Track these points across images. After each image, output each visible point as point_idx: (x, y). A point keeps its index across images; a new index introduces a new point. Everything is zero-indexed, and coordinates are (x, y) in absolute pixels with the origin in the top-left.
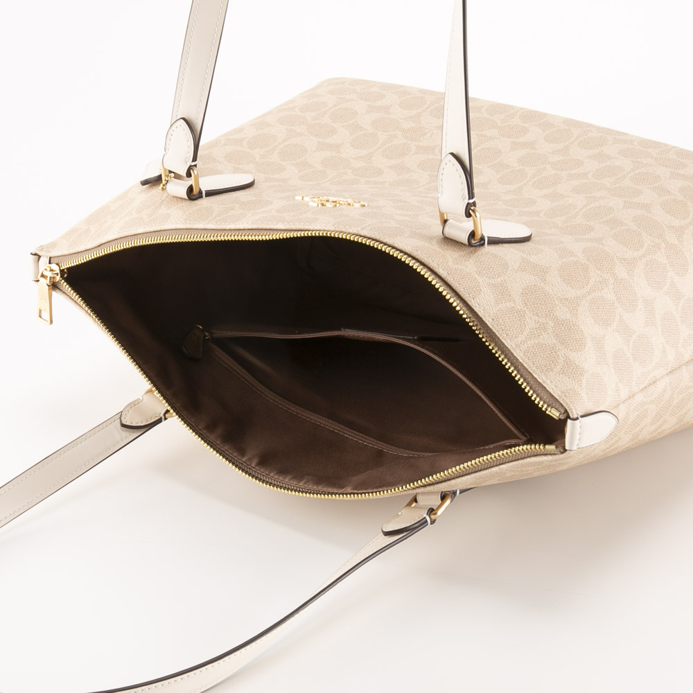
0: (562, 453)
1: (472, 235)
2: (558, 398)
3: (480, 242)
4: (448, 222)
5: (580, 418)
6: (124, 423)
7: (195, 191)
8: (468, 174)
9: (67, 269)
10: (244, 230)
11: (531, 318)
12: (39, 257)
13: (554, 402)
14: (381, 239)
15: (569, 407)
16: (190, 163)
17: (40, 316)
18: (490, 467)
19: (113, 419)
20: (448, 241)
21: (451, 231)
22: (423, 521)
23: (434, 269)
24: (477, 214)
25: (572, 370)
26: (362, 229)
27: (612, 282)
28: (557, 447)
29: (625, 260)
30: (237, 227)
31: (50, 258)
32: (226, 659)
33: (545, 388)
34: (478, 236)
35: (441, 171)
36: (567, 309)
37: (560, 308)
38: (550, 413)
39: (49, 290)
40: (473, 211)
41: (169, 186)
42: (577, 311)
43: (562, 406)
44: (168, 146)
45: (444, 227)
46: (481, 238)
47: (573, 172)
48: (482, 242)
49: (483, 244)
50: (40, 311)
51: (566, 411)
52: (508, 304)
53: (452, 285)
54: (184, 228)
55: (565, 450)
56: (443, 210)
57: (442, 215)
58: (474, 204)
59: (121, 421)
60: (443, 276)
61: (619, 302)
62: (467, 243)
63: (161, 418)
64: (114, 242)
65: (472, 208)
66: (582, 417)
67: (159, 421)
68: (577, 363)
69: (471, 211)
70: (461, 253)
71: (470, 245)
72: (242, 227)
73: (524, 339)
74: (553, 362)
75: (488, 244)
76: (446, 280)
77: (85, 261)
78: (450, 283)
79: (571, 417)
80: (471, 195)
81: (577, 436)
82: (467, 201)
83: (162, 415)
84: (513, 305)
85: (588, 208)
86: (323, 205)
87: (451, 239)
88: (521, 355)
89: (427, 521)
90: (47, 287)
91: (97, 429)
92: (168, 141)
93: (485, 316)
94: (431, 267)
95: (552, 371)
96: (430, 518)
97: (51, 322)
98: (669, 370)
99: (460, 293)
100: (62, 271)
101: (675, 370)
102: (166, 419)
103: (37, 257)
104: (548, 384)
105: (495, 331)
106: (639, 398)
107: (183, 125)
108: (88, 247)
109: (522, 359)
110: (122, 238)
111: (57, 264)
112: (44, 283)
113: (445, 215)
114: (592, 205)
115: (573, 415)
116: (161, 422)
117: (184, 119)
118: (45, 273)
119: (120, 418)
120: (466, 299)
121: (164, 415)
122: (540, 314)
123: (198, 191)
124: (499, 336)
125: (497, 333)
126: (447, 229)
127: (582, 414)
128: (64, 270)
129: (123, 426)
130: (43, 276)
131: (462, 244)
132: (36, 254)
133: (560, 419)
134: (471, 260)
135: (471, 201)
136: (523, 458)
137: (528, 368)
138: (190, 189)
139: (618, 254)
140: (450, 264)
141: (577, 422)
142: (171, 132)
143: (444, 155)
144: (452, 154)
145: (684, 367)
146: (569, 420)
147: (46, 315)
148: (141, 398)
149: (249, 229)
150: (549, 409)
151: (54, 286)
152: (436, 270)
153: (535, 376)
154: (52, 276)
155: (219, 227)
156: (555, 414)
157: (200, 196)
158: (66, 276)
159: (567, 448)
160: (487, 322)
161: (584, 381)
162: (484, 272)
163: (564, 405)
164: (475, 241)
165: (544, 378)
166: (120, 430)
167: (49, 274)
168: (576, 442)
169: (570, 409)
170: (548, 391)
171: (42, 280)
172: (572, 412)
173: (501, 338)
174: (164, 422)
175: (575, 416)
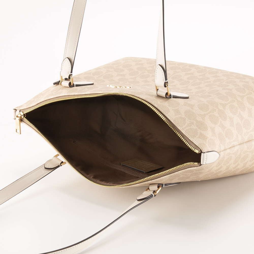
0: (200, 166)
1: (167, 94)
2: (198, 146)
3: (170, 96)
4: (158, 90)
5: (206, 153)
6: (46, 167)
7: (72, 84)
8: (165, 72)
9: (26, 113)
10: (88, 94)
11: (188, 120)
12: (16, 110)
13: (197, 147)
14: (135, 95)
15: (202, 148)
16: (70, 73)
17: (16, 132)
18: (175, 172)
19: (42, 166)
20: (159, 96)
21: (160, 93)
22: (151, 195)
23: (153, 104)
24: (168, 86)
25: (203, 137)
26: (129, 92)
27: (218, 110)
28: (198, 163)
29: (222, 104)
30: (85, 94)
31: (20, 110)
32: (80, 244)
33: (193, 143)
34: (169, 94)
35: (156, 71)
36: (201, 118)
37: (198, 117)
38: (195, 151)
39: (19, 122)
40: (167, 85)
41: (62, 83)
42: (204, 118)
43: (199, 148)
44: (62, 68)
45: (157, 92)
46: (170, 95)
47: (206, 81)
48: (171, 97)
49: (171, 98)
50: (16, 130)
51: (201, 150)
52: (179, 116)
53: (159, 110)
54: (67, 95)
55: (201, 165)
56: (157, 85)
57: (156, 87)
58: (167, 82)
59: (45, 167)
60: (156, 107)
61: (220, 117)
62: (165, 97)
63: (59, 165)
64: (42, 102)
65: (167, 84)
66: (207, 152)
67: (58, 166)
68: (205, 135)
69: (166, 85)
70: (163, 100)
71: (166, 98)
72: (87, 93)
73: (185, 127)
74: (196, 134)
75: (173, 98)
76: (157, 108)
77: (32, 110)
78: (159, 109)
79: (203, 152)
80: (166, 79)
81: (205, 159)
82: (165, 81)
83: (59, 164)
84: (181, 116)
85: (210, 90)
86: (116, 87)
87: (160, 96)
88: (185, 132)
89: (153, 195)
90: (19, 120)
91: (36, 170)
92: (62, 66)
93: (171, 119)
94: (152, 104)
95: (195, 137)
96: (154, 194)
97: (21, 134)
98: (239, 143)
99: (162, 112)
100: (24, 115)
101: (242, 144)
102: (61, 166)
103: (15, 110)
104: (194, 141)
105: (175, 124)
106: (228, 151)
107: (67, 60)
108: (33, 105)
109: (185, 133)
110: (45, 101)
111: (22, 112)
112: (18, 119)
113: (158, 87)
114: (212, 90)
115: (203, 151)
116: (59, 167)
117: (68, 58)
118: (18, 115)
119: (44, 166)
120: (164, 114)
121: (61, 164)
122: (191, 119)
123: (73, 84)
124: (176, 126)
125: (175, 125)
126: (158, 92)
127: (207, 151)
128: (25, 114)
129: (46, 168)
130: (17, 116)
131: (164, 97)
132: (15, 109)
133: (199, 153)
134: (166, 102)
135: (166, 81)
136: (186, 169)
137: (187, 136)
138: (70, 83)
139: (219, 102)
140: (159, 103)
141: (205, 154)
142: (63, 63)
143: (157, 65)
144: (160, 65)
145: (245, 144)
146: (202, 153)
147: (18, 131)
148: (52, 159)
149: (89, 94)
150: (195, 150)
151: (21, 120)
152: (154, 105)
153: (190, 139)
154: (21, 116)
155: (79, 94)
156: (197, 151)
157: (73, 86)
158: (25, 116)
159: (201, 164)
160: (172, 121)
161: (207, 141)
162: (171, 106)
163: (200, 148)
164: (168, 96)
165: (193, 139)
166: (44, 170)
167: (19, 116)
168: (205, 161)
169: (202, 149)
170: (194, 144)
171: (17, 118)
172: (203, 150)
173: (177, 127)
174: (60, 167)
175: (204, 152)
